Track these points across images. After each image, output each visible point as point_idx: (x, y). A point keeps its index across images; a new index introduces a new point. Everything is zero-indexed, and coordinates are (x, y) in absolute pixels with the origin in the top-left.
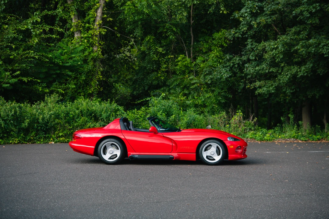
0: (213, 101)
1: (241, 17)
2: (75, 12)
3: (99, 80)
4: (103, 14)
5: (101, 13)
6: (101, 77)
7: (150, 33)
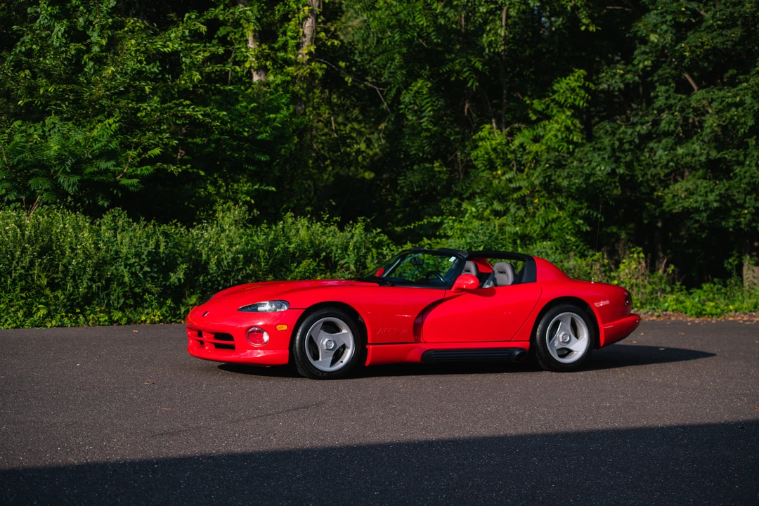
0: (568, 226)
2: (255, 24)
4: (317, 30)
5: (312, 29)
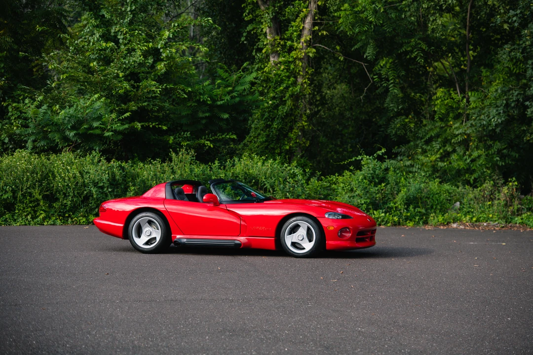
0: (483, 162)
1: (505, 22)
2: (269, 22)
3: (302, 130)
4: (314, 25)
5: (310, 24)
6: (306, 124)
7: (389, 54)
